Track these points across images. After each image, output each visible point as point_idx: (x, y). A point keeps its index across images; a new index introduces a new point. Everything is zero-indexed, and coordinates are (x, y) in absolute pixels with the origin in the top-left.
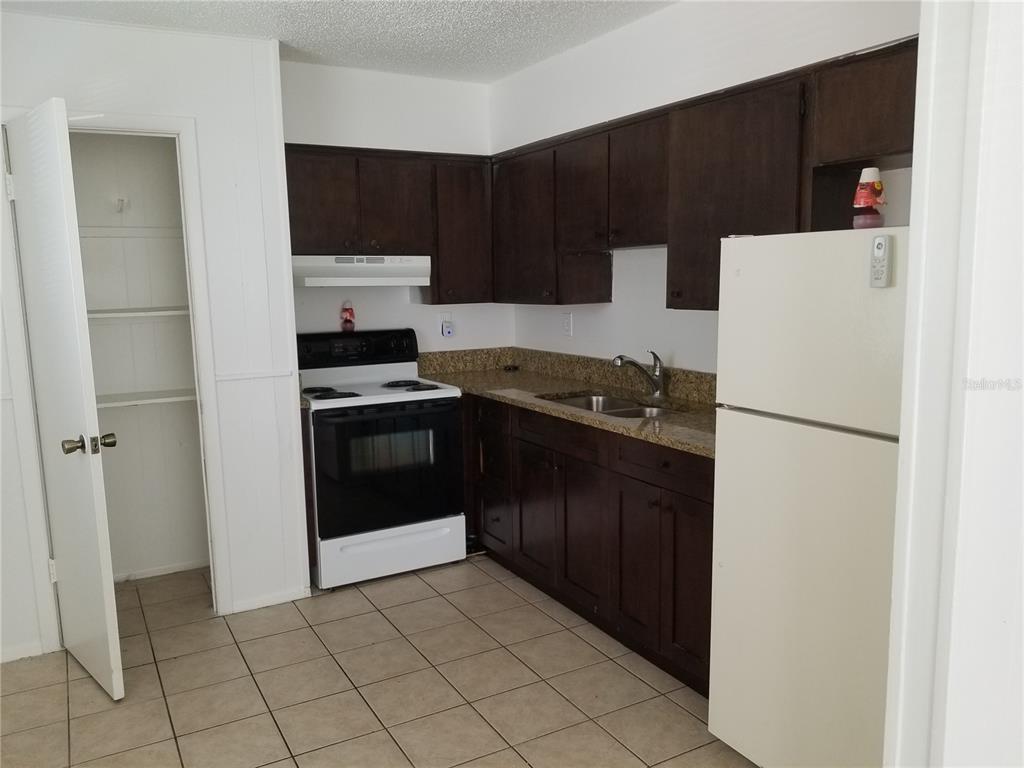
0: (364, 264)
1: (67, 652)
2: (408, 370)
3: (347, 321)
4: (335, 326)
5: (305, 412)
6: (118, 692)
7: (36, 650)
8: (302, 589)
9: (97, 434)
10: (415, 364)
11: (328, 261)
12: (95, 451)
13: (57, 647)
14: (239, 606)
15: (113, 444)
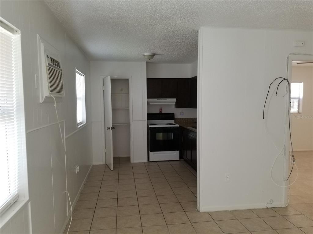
0: (163, 100)
1: (106, 165)
2: (172, 121)
3: (160, 111)
4: (158, 112)
5: (148, 127)
6: (112, 169)
7: (102, 163)
8: (146, 160)
9: (112, 127)
10: (174, 120)
11: (156, 100)
12: (111, 129)
13: (105, 164)
14: (135, 162)
15: (114, 129)
